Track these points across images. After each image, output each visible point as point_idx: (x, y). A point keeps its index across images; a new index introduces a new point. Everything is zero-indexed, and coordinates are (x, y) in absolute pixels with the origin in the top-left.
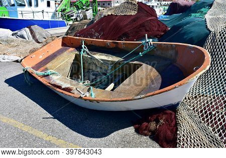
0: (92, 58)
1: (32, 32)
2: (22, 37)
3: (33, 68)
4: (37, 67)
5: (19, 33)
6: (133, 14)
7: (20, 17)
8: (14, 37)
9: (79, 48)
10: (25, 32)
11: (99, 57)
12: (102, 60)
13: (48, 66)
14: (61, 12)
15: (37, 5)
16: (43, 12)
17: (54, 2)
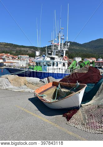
0: (61, 90)
1: (48, 80)
3: (39, 94)
5: (43, 80)
6: (86, 72)
7: (47, 72)
8: (40, 82)
10: (45, 80)
11: (63, 90)
12: (63, 91)
14: (70, 69)
15: (57, 65)
16: (60, 69)
17: (67, 63)
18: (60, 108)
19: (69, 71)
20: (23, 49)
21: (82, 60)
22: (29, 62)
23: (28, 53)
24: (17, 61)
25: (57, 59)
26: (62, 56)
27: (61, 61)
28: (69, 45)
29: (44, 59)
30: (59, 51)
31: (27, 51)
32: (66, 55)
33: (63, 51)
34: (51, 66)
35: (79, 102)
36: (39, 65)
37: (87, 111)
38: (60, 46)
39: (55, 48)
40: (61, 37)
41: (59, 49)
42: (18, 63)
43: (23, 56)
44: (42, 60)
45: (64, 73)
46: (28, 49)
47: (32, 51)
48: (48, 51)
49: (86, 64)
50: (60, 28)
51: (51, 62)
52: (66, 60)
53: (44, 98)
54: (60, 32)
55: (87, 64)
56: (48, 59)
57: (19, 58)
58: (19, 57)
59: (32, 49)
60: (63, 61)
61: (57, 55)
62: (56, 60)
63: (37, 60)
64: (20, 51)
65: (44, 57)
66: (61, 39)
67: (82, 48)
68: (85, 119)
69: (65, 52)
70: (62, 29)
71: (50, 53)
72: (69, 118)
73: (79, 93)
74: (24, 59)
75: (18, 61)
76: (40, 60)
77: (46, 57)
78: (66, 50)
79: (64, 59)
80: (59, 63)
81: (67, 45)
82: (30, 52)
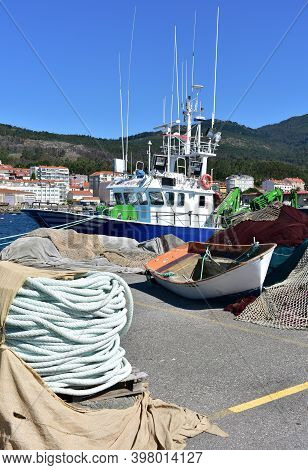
0: (212, 262)
1: (165, 243)
2: (151, 249)
4: (160, 270)
5: (148, 244)
6: (272, 219)
7: (153, 222)
8: (140, 250)
9: (203, 254)
10: (155, 243)
11: (217, 261)
12: (220, 263)
13: (170, 269)
14: (222, 215)
15: (182, 203)
16: (190, 214)
17: (211, 198)
18: (217, 294)
19: (219, 220)
20: (46, 144)
21: (255, 184)
22: (68, 189)
23: (64, 159)
24: (29, 188)
25: (183, 184)
26: (197, 174)
27: (195, 189)
28: (217, 140)
29: (142, 182)
30: (187, 158)
31: (63, 153)
32: (208, 172)
33: (198, 158)
34: (162, 203)
35: (259, 279)
36: (123, 201)
37: (278, 298)
38: (189, 142)
39: (174, 147)
40: (193, 114)
41: (187, 152)
42: (31, 193)
43: (48, 170)
44: (135, 185)
45: (202, 225)
46: (64, 144)
47: (80, 152)
48: (155, 160)
49: (270, 198)
50: (190, 87)
51: (163, 193)
52: (208, 186)
53: (174, 279)
54: (189, 98)
55: (275, 200)
56: (156, 184)
57: (33, 177)
58: (33, 174)
59: (81, 147)
60: (201, 190)
61: (182, 171)
62: (177, 187)
63: (119, 186)
64: (36, 150)
65: (141, 177)
66: (195, 120)
67: (258, 144)
68: (272, 311)
69: (205, 161)
70: (197, 88)
71: (162, 164)
72: (237, 312)
73: (261, 258)
74: (53, 182)
75: (33, 188)
76: (129, 186)
77: (148, 178)
78: (210, 154)
79: (201, 185)
80: (187, 195)
81: (214, 141)
82: (72, 156)
